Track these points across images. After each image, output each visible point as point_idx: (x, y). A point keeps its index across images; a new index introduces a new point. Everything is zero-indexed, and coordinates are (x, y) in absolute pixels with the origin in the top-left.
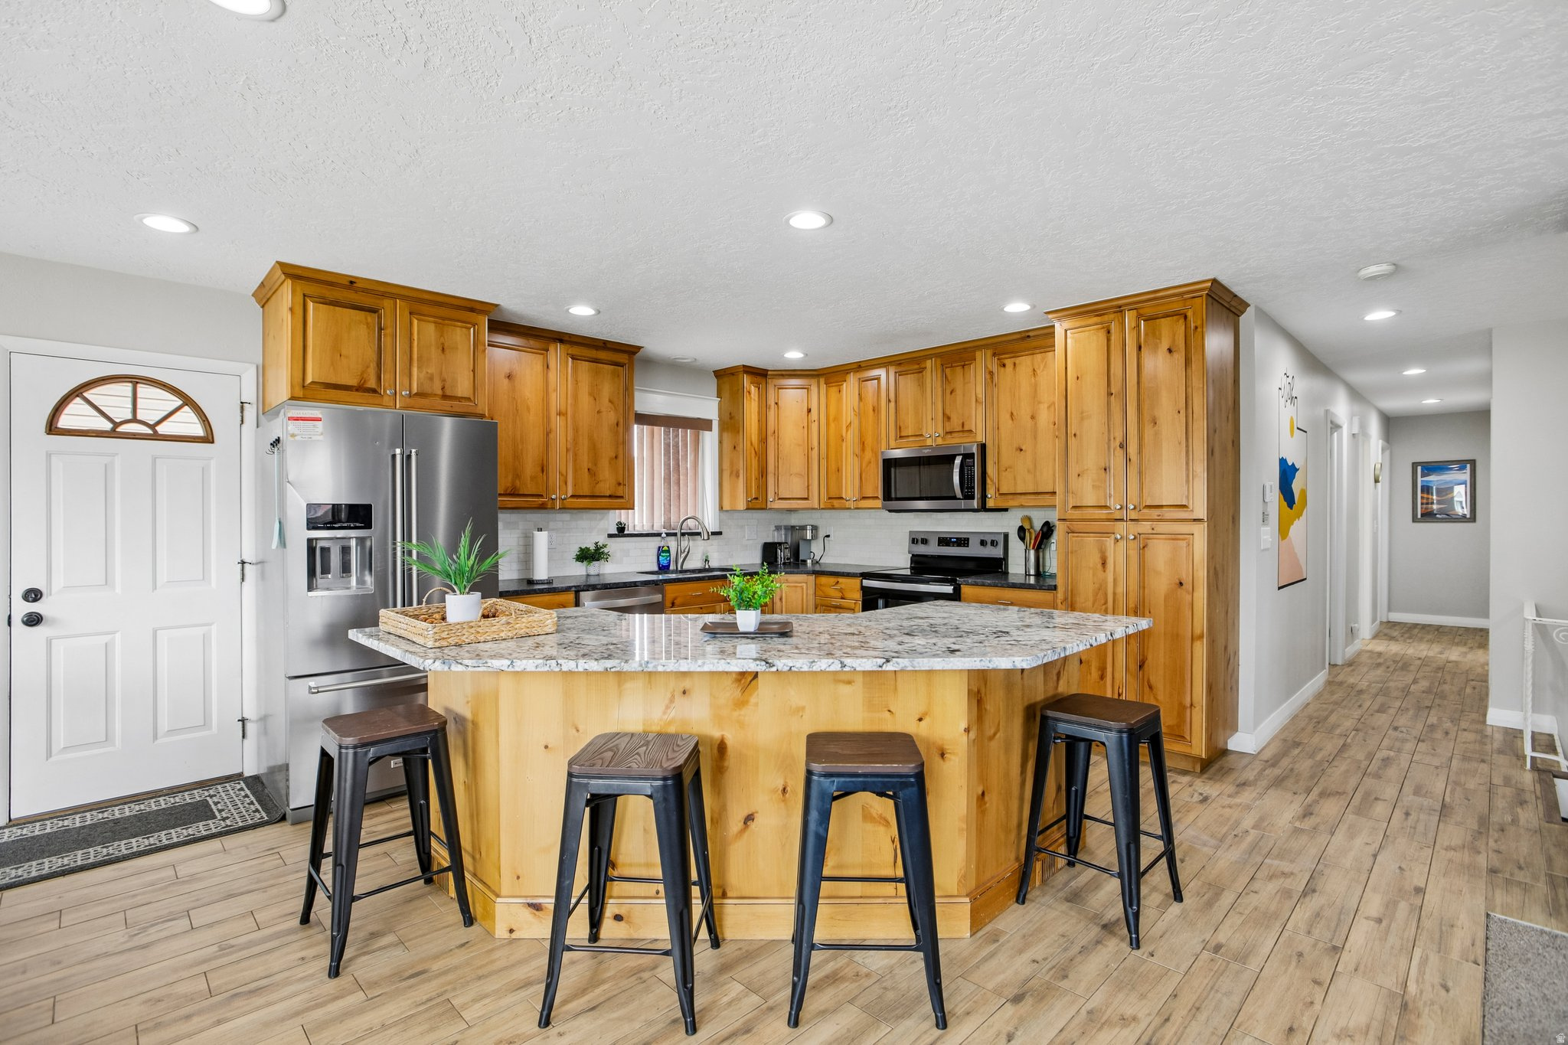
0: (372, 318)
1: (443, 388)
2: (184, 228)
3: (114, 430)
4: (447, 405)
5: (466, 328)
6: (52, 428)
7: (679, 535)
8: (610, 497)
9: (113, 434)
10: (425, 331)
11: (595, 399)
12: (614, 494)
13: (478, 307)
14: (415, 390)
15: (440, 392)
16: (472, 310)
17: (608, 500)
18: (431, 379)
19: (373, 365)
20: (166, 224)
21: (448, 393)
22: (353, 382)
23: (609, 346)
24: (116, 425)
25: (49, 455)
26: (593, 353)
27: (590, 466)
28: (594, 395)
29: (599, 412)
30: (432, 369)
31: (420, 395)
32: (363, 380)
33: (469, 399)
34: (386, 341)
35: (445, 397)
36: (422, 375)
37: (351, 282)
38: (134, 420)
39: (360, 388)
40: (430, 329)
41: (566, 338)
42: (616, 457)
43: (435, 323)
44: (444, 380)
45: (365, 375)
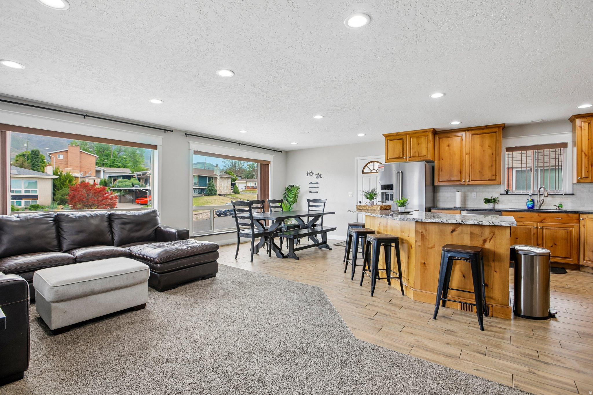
0: (401, 141)
1: (418, 154)
2: (363, 135)
3: (371, 172)
4: (419, 158)
5: (425, 137)
6: (363, 173)
7: (538, 195)
8: (489, 180)
9: (371, 173)
10: (414, 141)
11: (482, 147)
12: (491, 179)
13: (428, 130)
14: (411, 156)
15: (417, 155)
16: (427, 132)
17: (488, 181)
18: (415, 152)
19: (402, 152)
20: (361, 135)
21: (420, 155)
22: (397, 157)
23: (488, 127)
24: (371, 171)
25: (362, 177)
26: (481, 131)
27: (480, 170)
28: (482, 146)
29: (484, 151)
30: (416, 150)
31: (413, 157)
32: (399, 156)
33: (426, 156)
34: (405, 145)
35: (419, 156)
36: (413, 152)
37: (397, 134)
38: (374, 169)
39: (399, 158)
40: (415, 140)
41: (469, 129)
42: (492, 166)
43: (416, 138)
44: (418, 152)
45: (400, 155)
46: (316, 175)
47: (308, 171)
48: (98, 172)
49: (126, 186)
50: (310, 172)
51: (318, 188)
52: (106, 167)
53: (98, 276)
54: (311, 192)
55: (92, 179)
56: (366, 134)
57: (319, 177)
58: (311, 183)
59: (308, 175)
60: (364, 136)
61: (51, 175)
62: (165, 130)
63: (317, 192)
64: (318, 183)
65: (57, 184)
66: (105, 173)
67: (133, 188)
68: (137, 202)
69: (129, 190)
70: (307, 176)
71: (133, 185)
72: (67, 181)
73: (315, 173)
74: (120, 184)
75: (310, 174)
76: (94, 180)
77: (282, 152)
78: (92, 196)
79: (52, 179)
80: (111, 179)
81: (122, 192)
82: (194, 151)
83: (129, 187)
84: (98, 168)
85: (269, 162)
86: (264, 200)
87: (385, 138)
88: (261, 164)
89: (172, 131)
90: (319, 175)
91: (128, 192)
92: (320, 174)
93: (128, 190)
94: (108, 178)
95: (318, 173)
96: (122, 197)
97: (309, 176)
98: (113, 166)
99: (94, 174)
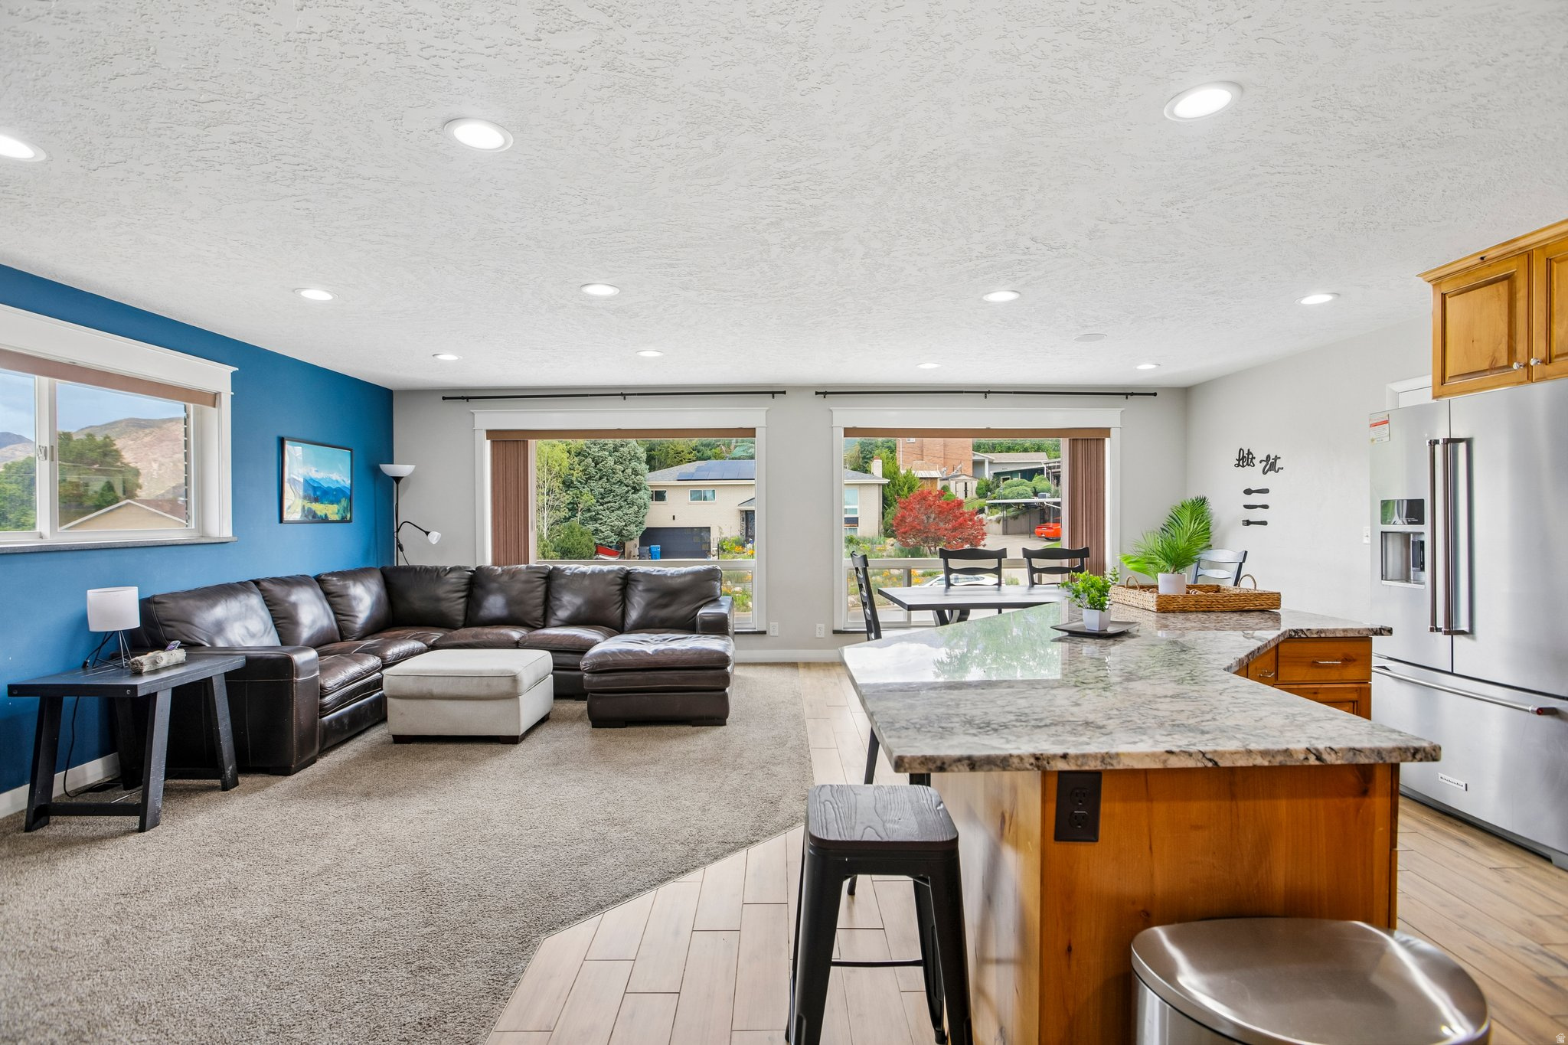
19: (1505, 339)
20: (1317, 300)
34: (1522, 306)
37: (1484, 259)
45: (1497, 355)
46: (1261, 462)
47: (1241, 449)
48: (978, 465)
49: (1019, 495)
50: (1246, 452)
51: (1265, 507)
52: (999, 452)
53: (440, 671)
54: (1248, 523)
55: (962, 481)
56: (1338, 294)
57: (1270, 470)
58: (1248, 492)
59: (1241, 464)
60: (1331, 302)
61: (879, 478)
62: (773, 393)
63: (1264, 523)
64: (1266, 491)
65: (889, 494)
66: (992, 466)
67: (1036, 500)
68: (1038, 533)
69: (1028, 506)
70: (1239, 465)
71: (1036, 494)
72: (906, 489)
73: (1259, 455)
74: (1007, 492)
75: (1245, 459)
76: (966, 484)
77: (1155, 394)
78: (934, 519)
79: (879, 485)
80: (999, 479)
81: (1012, 509)
82: (846, 429)
83: (1025, 497)
84: (979, 456)
85: (1106, 432)
86: (1087, 549)
87: (1430, 286)
88: (1074, 442)
89: (784, 393)
90: (1271, 461)
91: (1024, 509)
92: (1272, 457)
93: (1024, 503)
94: (994, 477)
95: (1268, 457)
96: (1011, 522)
97: (1243, 466)
98: (1014, 450)
99: (970, 471)
